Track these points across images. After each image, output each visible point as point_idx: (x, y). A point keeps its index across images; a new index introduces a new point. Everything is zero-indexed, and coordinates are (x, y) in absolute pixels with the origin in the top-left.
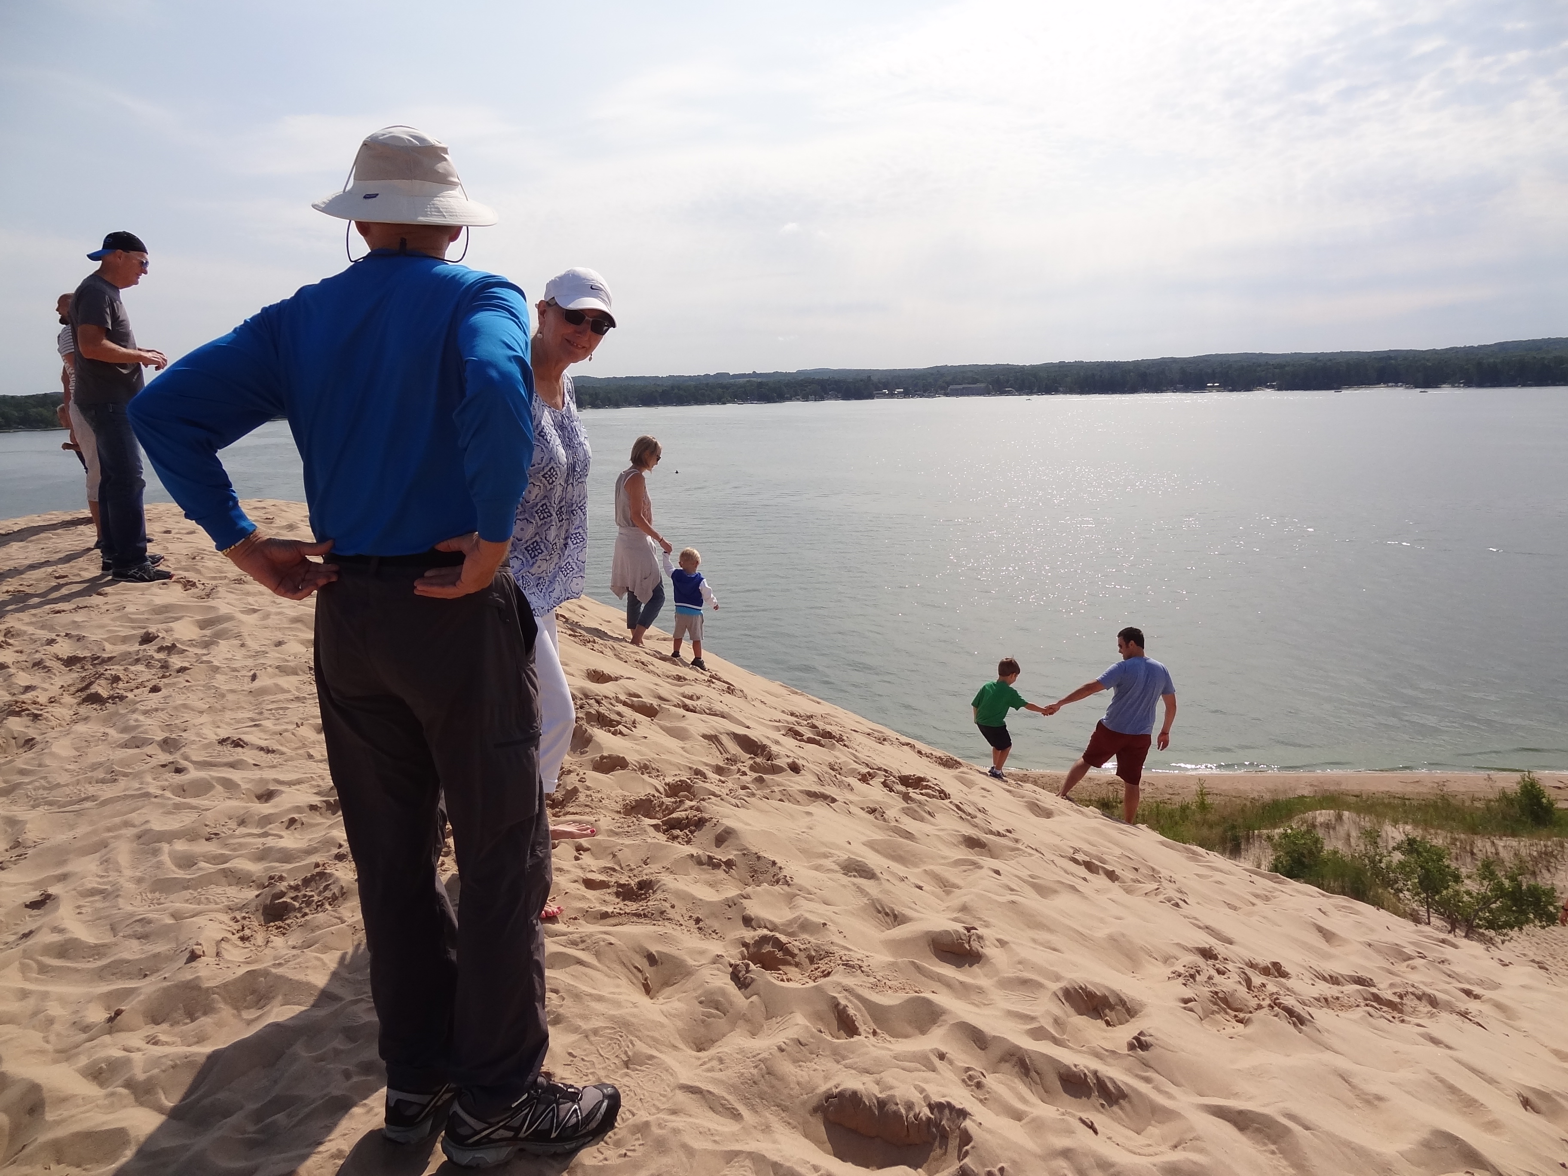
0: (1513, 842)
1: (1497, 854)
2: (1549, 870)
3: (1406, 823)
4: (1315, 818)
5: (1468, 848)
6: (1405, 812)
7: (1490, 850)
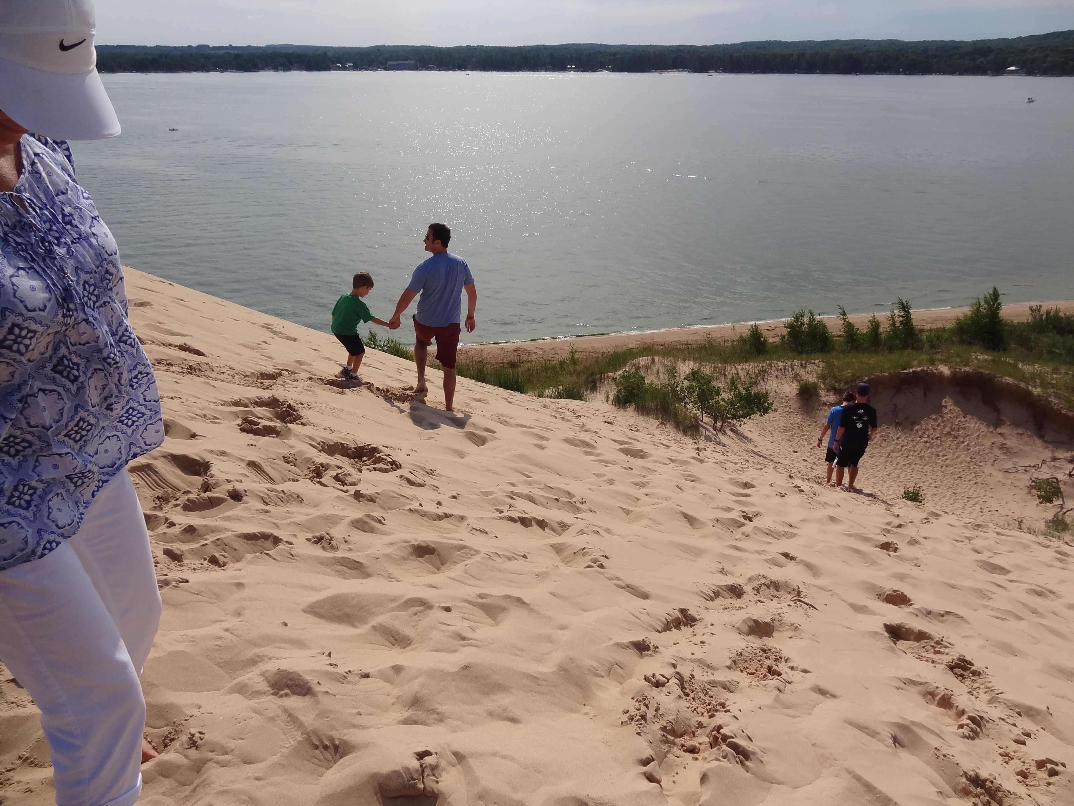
0: (746, 366)
1: (738, 374)
2: (764, 381)
3: (690, 360)
4: (639, 363)
5: (723, 372)
6: (689, 353)
7: (734, 371)
